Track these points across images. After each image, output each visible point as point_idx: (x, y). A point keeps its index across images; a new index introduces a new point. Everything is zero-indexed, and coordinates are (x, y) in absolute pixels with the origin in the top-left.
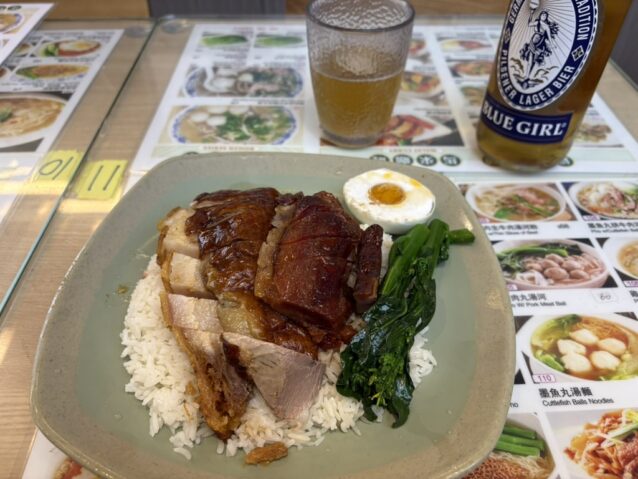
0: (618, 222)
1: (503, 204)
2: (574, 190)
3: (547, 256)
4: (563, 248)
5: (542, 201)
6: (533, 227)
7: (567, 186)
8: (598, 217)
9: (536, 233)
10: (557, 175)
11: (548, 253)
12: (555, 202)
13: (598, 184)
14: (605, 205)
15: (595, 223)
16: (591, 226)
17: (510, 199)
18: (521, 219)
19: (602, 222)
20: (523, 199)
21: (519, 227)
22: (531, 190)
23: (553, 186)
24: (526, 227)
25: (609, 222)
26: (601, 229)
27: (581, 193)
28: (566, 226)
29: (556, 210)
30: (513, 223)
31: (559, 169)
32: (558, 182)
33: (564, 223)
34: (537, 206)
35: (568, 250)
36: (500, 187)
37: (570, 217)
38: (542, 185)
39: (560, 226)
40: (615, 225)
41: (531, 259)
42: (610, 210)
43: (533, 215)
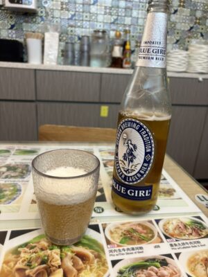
0: (184, 242)
1: (125, 234)
2: (161, 223)
3: (149, 268)
4: (157, 262)
5: (145, 231)
6: (141, 248)
7: (157, 221)
8: (174, 239)
9: (142, 252)
10: (152, 216)
11: (149, 266)
12: (152, 232)
13: (172, 219)
14: (177, 232)
15: (173, 243)
16: (171, 245)
17: (128, 231)
18: (134, 244)
19: (177, 243)
20: (135, 231)
21: (133, 249)
22: (139, 225)
23: (151, 222)
24: (137, 248)
25: (180, 242)
26: (176, 247)
27: (164, 225)
28: (158, 246)
29: (153, 237)
30: (130, 247)
31: (153, 212)
32: (153, 219)
33: (157, 244)
34: (143, 234)
35: (160, 263)
36: (123, 224)
37: (160, 240)
38: (145, 221)
39: (155, 247)
40: (183, 244)
41: (139, 271)
42: (180, 235)
43: (141, 240)
